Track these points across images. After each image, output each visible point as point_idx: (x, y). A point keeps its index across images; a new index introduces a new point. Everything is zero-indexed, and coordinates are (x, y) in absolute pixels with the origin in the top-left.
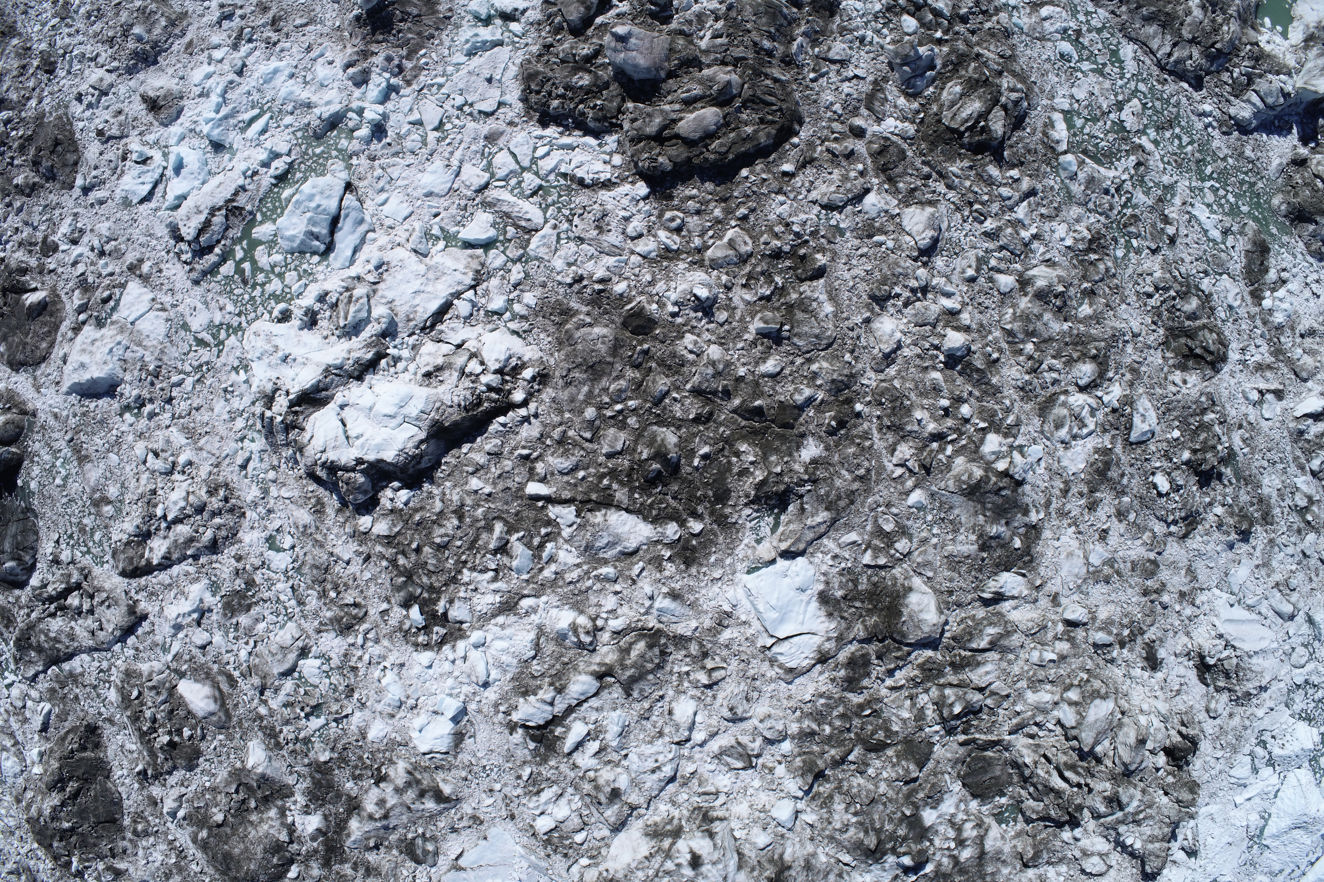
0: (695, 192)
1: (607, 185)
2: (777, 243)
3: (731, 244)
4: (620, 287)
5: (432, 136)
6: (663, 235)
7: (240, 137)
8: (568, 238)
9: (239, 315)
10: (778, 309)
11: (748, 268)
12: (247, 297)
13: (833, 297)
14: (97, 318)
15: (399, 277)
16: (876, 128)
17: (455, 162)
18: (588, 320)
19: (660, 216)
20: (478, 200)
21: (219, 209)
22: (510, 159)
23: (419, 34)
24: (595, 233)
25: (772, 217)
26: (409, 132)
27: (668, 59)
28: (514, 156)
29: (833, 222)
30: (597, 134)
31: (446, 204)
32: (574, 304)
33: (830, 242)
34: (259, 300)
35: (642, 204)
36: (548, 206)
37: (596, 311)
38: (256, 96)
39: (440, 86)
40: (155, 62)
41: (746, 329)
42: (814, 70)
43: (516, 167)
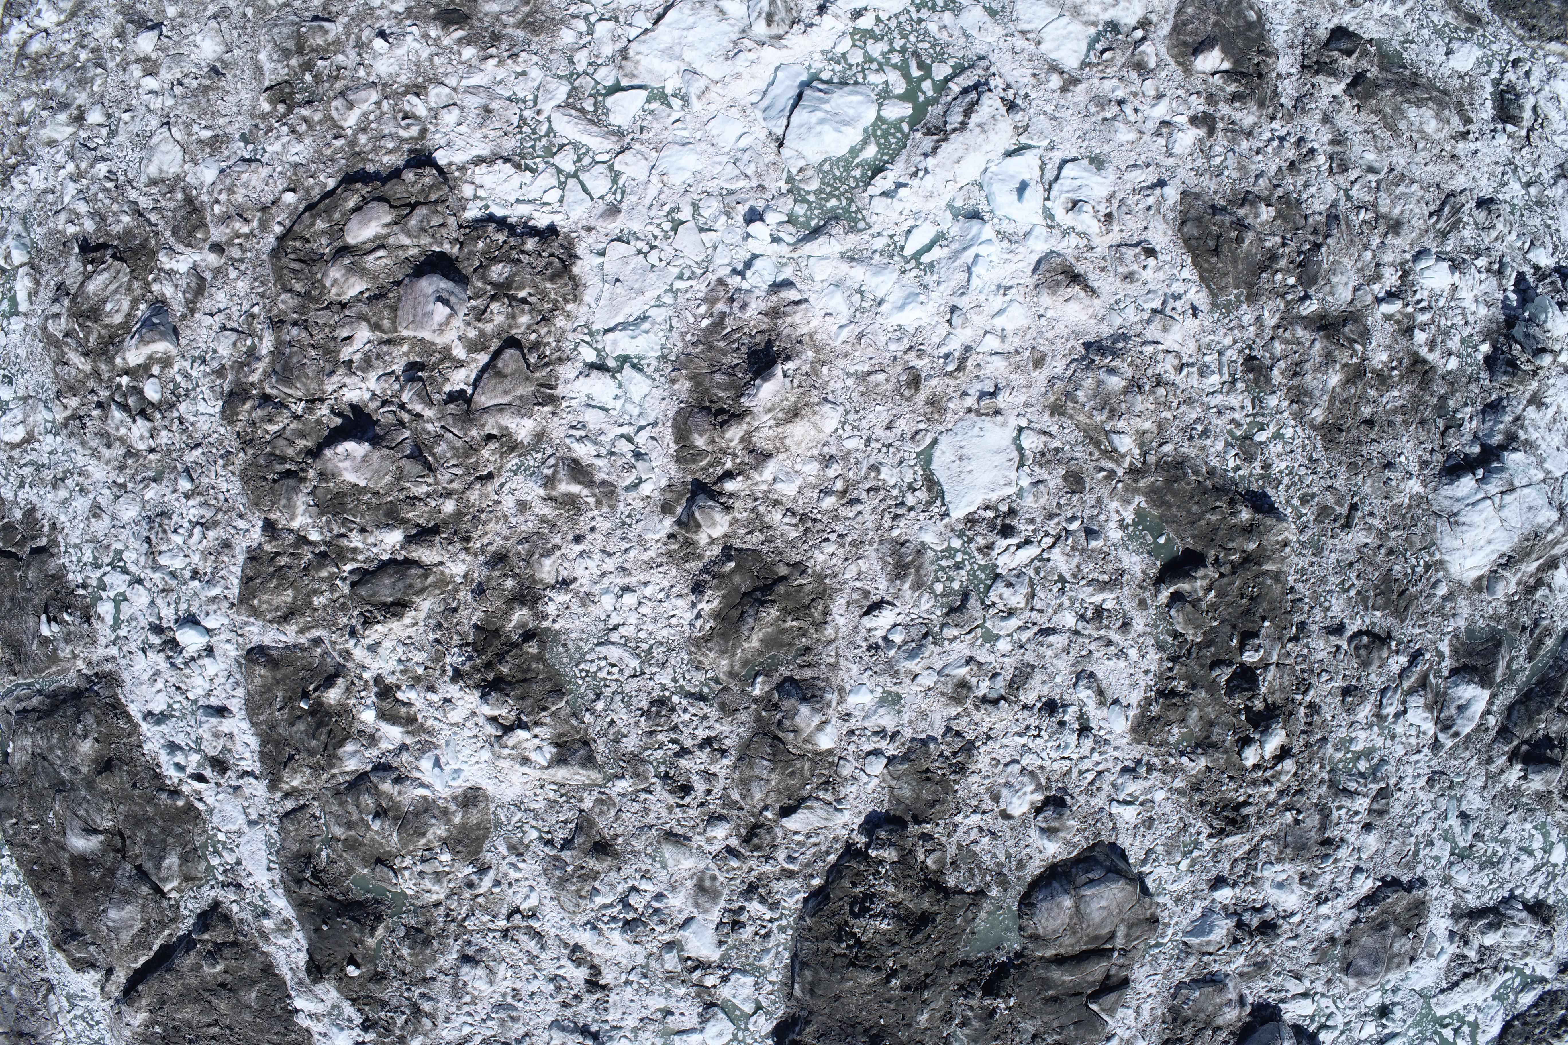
0: (385, 159)
1: (479, 161)
2: (305, 112)
3: (351, 105)
4: (469, 52)
5: (685, 213)
6: (421, 110)
7: (944, 227)
8: (524, 102)
9: (920, 21)
10: (312, 50)
11: (338, 85)
12: (912, 38)
13: (259, 70)
14: (1119, 32)
15: (713, 45)
16: (197, 257)
17: (655, 179)
18: (504, 17)
19: (423, 131)
20: (628, 139)
21: (954, 130)
22: (589, 185)
23: (711, 348)
24: (494, 105)
25: (307, 141)
26: (716, 219)
27: (399, 299)
28: (585, 190)
29: (250, 147)
30: (491, 218)
31: (666, 134)
32: (520, 34)
33: (256, 126)
34: (896, 34)
35: (443, 142)
36: (547, 135)
37: (497, 29)
38: (929, 279)
39: (680, 277)
40: (1087, 345)
41: (346, 26)
42: (253, 316)
43: (583, 177)
